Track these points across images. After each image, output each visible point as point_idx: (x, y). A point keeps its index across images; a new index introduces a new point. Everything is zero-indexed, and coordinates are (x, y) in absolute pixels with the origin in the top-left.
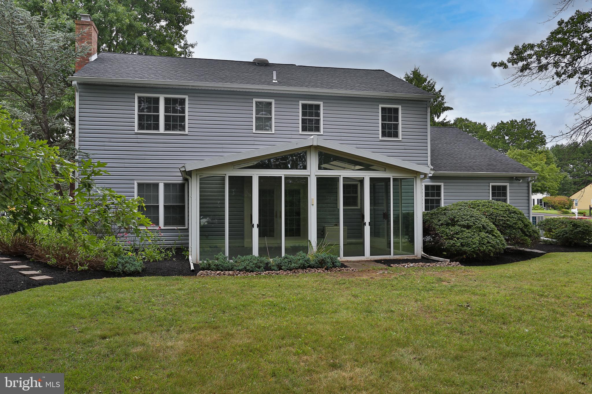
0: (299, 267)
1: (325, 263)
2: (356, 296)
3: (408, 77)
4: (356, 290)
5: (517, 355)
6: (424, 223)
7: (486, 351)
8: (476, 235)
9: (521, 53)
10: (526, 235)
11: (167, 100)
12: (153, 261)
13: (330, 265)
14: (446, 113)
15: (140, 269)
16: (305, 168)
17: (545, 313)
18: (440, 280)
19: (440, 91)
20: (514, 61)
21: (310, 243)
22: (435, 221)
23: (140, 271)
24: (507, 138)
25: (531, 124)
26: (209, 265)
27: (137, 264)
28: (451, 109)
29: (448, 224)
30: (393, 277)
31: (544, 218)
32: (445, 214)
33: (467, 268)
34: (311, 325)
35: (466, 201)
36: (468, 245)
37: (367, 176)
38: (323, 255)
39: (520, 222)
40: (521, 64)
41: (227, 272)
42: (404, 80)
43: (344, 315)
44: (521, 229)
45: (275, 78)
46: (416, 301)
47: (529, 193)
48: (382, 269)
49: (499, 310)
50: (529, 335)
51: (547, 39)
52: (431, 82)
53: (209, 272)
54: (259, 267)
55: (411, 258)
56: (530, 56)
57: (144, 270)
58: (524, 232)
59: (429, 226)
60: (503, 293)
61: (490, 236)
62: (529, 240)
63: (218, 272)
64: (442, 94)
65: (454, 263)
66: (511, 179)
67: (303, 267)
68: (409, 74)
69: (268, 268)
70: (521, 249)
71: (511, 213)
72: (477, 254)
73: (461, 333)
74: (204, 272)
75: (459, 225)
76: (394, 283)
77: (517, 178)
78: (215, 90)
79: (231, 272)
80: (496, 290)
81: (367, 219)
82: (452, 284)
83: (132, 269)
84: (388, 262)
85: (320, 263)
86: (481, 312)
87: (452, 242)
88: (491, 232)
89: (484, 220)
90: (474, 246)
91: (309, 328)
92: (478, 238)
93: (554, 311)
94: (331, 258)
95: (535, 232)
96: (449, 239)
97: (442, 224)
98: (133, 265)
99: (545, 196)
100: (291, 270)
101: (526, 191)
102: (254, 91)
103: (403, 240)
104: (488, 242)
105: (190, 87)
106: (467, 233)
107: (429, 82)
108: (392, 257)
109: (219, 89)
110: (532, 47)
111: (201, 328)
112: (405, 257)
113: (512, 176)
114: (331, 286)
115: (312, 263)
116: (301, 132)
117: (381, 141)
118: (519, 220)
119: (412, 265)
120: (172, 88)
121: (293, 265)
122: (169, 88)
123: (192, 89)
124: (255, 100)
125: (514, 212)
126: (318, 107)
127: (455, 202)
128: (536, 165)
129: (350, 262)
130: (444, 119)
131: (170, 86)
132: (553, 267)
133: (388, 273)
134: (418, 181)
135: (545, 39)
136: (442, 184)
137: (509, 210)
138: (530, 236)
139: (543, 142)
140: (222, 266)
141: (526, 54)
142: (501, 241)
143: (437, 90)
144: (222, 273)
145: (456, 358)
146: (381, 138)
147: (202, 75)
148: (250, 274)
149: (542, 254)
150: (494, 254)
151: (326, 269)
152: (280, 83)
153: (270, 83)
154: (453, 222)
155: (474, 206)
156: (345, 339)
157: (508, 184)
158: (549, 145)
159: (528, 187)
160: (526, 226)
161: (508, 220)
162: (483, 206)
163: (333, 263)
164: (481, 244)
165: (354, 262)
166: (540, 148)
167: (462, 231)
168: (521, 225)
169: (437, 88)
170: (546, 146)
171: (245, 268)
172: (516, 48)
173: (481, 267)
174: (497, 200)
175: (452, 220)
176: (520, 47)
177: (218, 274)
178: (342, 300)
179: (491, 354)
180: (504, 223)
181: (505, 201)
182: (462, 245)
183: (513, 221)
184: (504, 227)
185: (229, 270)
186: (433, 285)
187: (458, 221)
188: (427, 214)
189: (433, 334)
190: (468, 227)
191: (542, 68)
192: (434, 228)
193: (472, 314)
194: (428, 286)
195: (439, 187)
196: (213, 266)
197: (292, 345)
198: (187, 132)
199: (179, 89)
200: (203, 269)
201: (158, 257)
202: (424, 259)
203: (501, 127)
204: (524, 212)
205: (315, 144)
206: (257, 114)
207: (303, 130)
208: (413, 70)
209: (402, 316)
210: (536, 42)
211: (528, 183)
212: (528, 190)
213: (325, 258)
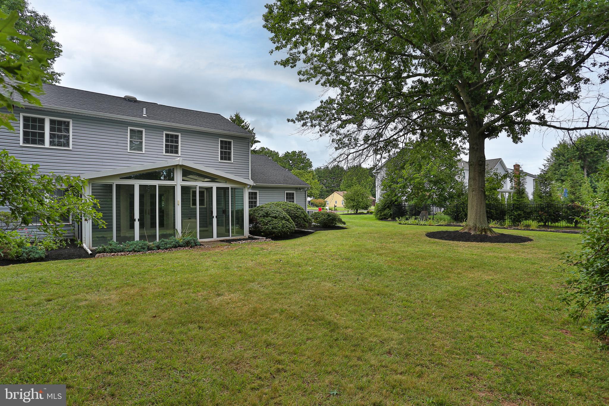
0: (172, 247)
1: (189, 243)
2: (216, 261)
3: (232, 118)
4: (215, 258)
5: (308, 279)
6: (250, 216)
7: (293, 279)
8: (280, 222)
9: (303, 116)
10: (306, 222)
11: (52, 122)
12: (51, 250)
13: (193, 244)
14: (256, 144)
15: (43, 256)
16: (172, 179)
17: (318, 260)
18: (262, 249)
19: (253, 130)
20: (299, 120)
21: (177, 230)
22: (257, 214)
23: (44, 257)
24: (291, 162)
25: (304, 154)
26: (104, 249)
27: (41, 252)
28: (260, 142)
29: (264, 216)
30: (234, 249)
31: (314, 212)
32: (262, 210)
33: (276, 242)
34: (195, 278)
35: (273, 202)
36: (276, 228)
37: (214, 186)
38: (188, 238)
39: (302, 214)
40: (302, 122)
41: (119, 253)
42: (230, 120)
43: (212, 271)
44: (303, 218)
45: (144, 113)
46: (252, 261)
47: (306, 197)
48: (226, 245)
49: (296, 261)
50: (312, 270)
51: (316, 110)
52: (247, 123)
53: (105, 254)
54: (144, 249)
55: (242, 238)
56: (307, 118)
57: (46, 257)
58: (304, 220)
59: (253, 218)
60: (296, 253)
61: (288, 222)
62: (307, 225)
63: (113, 254)
64: (254, 132)
65: (268, 240)
66: (296, 189)
67: (175, 247)
68: (233, 116)
69: (149, 249)
70: (303, 230)
71: (297, 209)
72: (281, 234)
73: (280, 273)
74: (101, 254)
75: (271, 217)
76: (237, 252)
77: (300, 189)
78: (96, 118)
79: (122, 253)
80: (293, 252)
81: (215, 214)
82: (269, 250)
83: (37, 256)
84: (229, 241)
85: (186, 243)
86: (288, 263)
87: (267, 227)
88: (288, 220)
89: (284, 213)
90: (279, 229)
91: (195, 279)
92: (281, 224)
93: (321, 259)
94: (194, 240)
95: (310, 219)
96: (265, 225)
97: (261, 216)
98: (37, 253)
99: (312, 199)
100: (167, 249)
101: (304, 196)
102: (128, 121)
103: (236, 228)
104: (287, 226)
105: (75, 113)
106: (275, 221)
107: (246, 123)
108: (230, 238)
109: (100, 117)
110: (308, 113)
111: (121, 287)
112: (238, 237)
113: (297, 187)
114: (198, 257)
115: (181, 243)
116: (164, 154)
117: (220, 162)
118: (302, 213)
119: (244, 242)
120: (57, 112)
121: (168, 246)
122: (54, 112)
123: (76, 115)
124: (129, 128)
125: (299, 209)
126: (177, 137)
127: (267, 203)
128: (307, 180)
129: (204, 242)
130: (255, 148)
131: (55, 111)
132: (319, 239)
133: (231, 247)
134: (246, 189)
135: (314, 110)
136: (258, 191)
137: (297, 207)
138: (307, 222)
139: (311, 166)
140: (115, 249)
141: (305, 117)
142: (293, 225)
143: (251, 129)
144: (116, 254)
145: (280, 284)
146: (220, 161)
147: (84, 104)
148: (138, 254)
149: (313, 232)
150: (290, 233)
151: (190, 247)
152: (148, 117)
153: (141, 116)
154: (267, 215)
155: (278, 205)
156: (219, 282)
157: (295, 192)
158: (313, 168)
159: (305, 194)
160: (305, 216)
161: (296, 213)
162: (283, 205)
163: (195, 243)
164: (283, 227)
165: (207, 242)
166: (309, 170)
167: (272, 220)
168: (303, 216)
169: (251, 128)
170: (312, 168)
171: (133, 249)
172: (300, 113)
173: (283, 241)
174: (290, 201)
175: (267, 213)
176: (302, 112)
177: (112, 255)
178: (208, 264)
179: (296, 280)
180: (294, 215)
181: (293, 202)
182: (273, 228)
183: (299, 213)
184: (295, 217)
185: (121, 252)
186: (259, 252)
187: (270, 214)
188: (251, 210)
189: (266, 275)
190: (276, 217)
191: (313, 126)
192: (256, 219)
193: (283, 264)
194: (257, 253)
195: (256, 193)
196: (107, 250)
197: (189, 288)
198: (71, 148)
199: (63, 113)
200: (99, 252)
201: (54, 247)
202: (249, 238)
203: (287, 155)
204: (304, 208)
205: (181, 164)
206: (131, 138)
207: (166, 152)
208: (235, 114)
209: (246, 268)
210: (310, 111)
211: (305, 191)
212: (306, 195)
213: (190, 240)
